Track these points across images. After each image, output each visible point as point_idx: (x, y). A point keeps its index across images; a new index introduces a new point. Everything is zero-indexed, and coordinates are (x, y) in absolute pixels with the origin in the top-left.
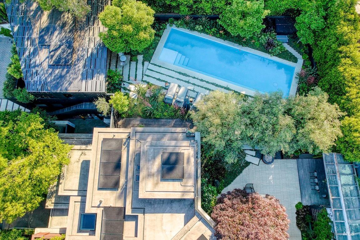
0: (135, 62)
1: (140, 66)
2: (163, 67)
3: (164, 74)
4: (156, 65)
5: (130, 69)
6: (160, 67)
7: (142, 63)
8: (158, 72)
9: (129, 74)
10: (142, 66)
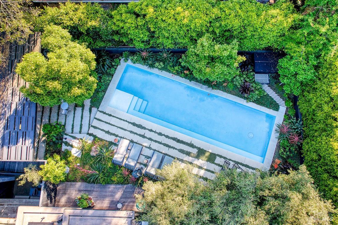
0: (81, 108)
1: (86, 113)
2: (113, 116)
3: (114, 125)
4: (105, 113)
5: (74, 117)
6: (110, 115)
7: (89, 109)
8: (107, 123)
9: (73, 123)
10: (89, 113)
